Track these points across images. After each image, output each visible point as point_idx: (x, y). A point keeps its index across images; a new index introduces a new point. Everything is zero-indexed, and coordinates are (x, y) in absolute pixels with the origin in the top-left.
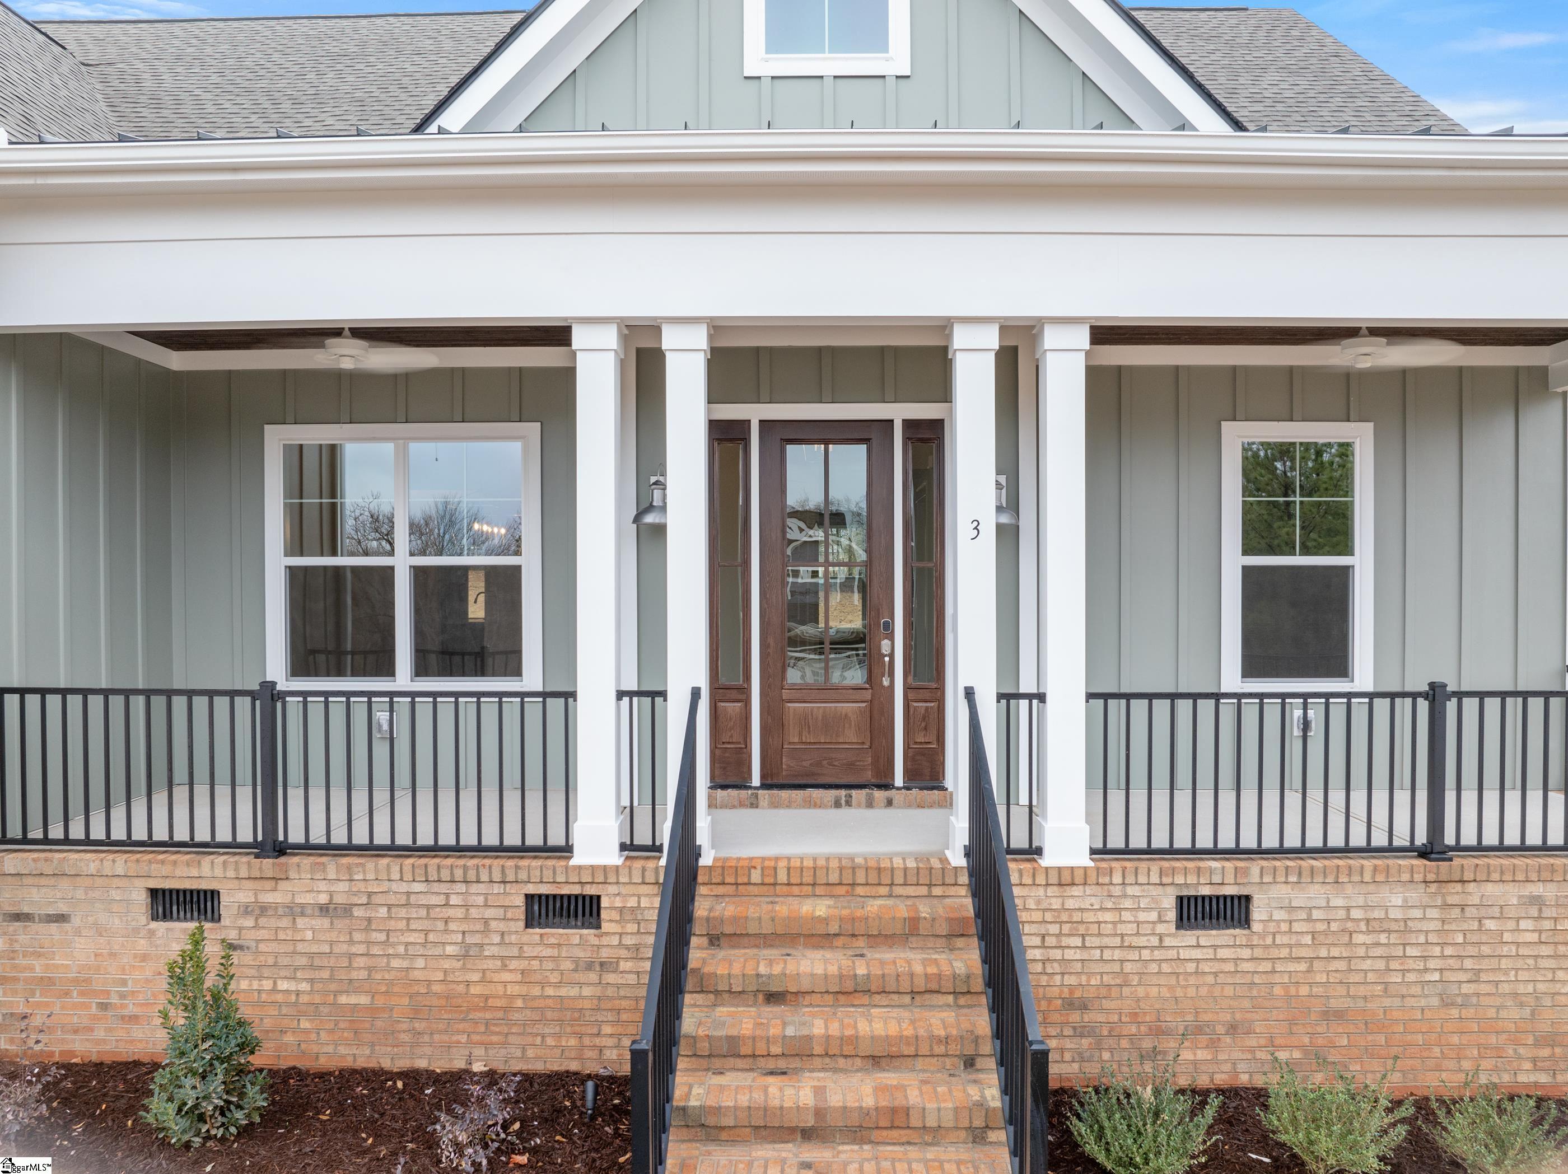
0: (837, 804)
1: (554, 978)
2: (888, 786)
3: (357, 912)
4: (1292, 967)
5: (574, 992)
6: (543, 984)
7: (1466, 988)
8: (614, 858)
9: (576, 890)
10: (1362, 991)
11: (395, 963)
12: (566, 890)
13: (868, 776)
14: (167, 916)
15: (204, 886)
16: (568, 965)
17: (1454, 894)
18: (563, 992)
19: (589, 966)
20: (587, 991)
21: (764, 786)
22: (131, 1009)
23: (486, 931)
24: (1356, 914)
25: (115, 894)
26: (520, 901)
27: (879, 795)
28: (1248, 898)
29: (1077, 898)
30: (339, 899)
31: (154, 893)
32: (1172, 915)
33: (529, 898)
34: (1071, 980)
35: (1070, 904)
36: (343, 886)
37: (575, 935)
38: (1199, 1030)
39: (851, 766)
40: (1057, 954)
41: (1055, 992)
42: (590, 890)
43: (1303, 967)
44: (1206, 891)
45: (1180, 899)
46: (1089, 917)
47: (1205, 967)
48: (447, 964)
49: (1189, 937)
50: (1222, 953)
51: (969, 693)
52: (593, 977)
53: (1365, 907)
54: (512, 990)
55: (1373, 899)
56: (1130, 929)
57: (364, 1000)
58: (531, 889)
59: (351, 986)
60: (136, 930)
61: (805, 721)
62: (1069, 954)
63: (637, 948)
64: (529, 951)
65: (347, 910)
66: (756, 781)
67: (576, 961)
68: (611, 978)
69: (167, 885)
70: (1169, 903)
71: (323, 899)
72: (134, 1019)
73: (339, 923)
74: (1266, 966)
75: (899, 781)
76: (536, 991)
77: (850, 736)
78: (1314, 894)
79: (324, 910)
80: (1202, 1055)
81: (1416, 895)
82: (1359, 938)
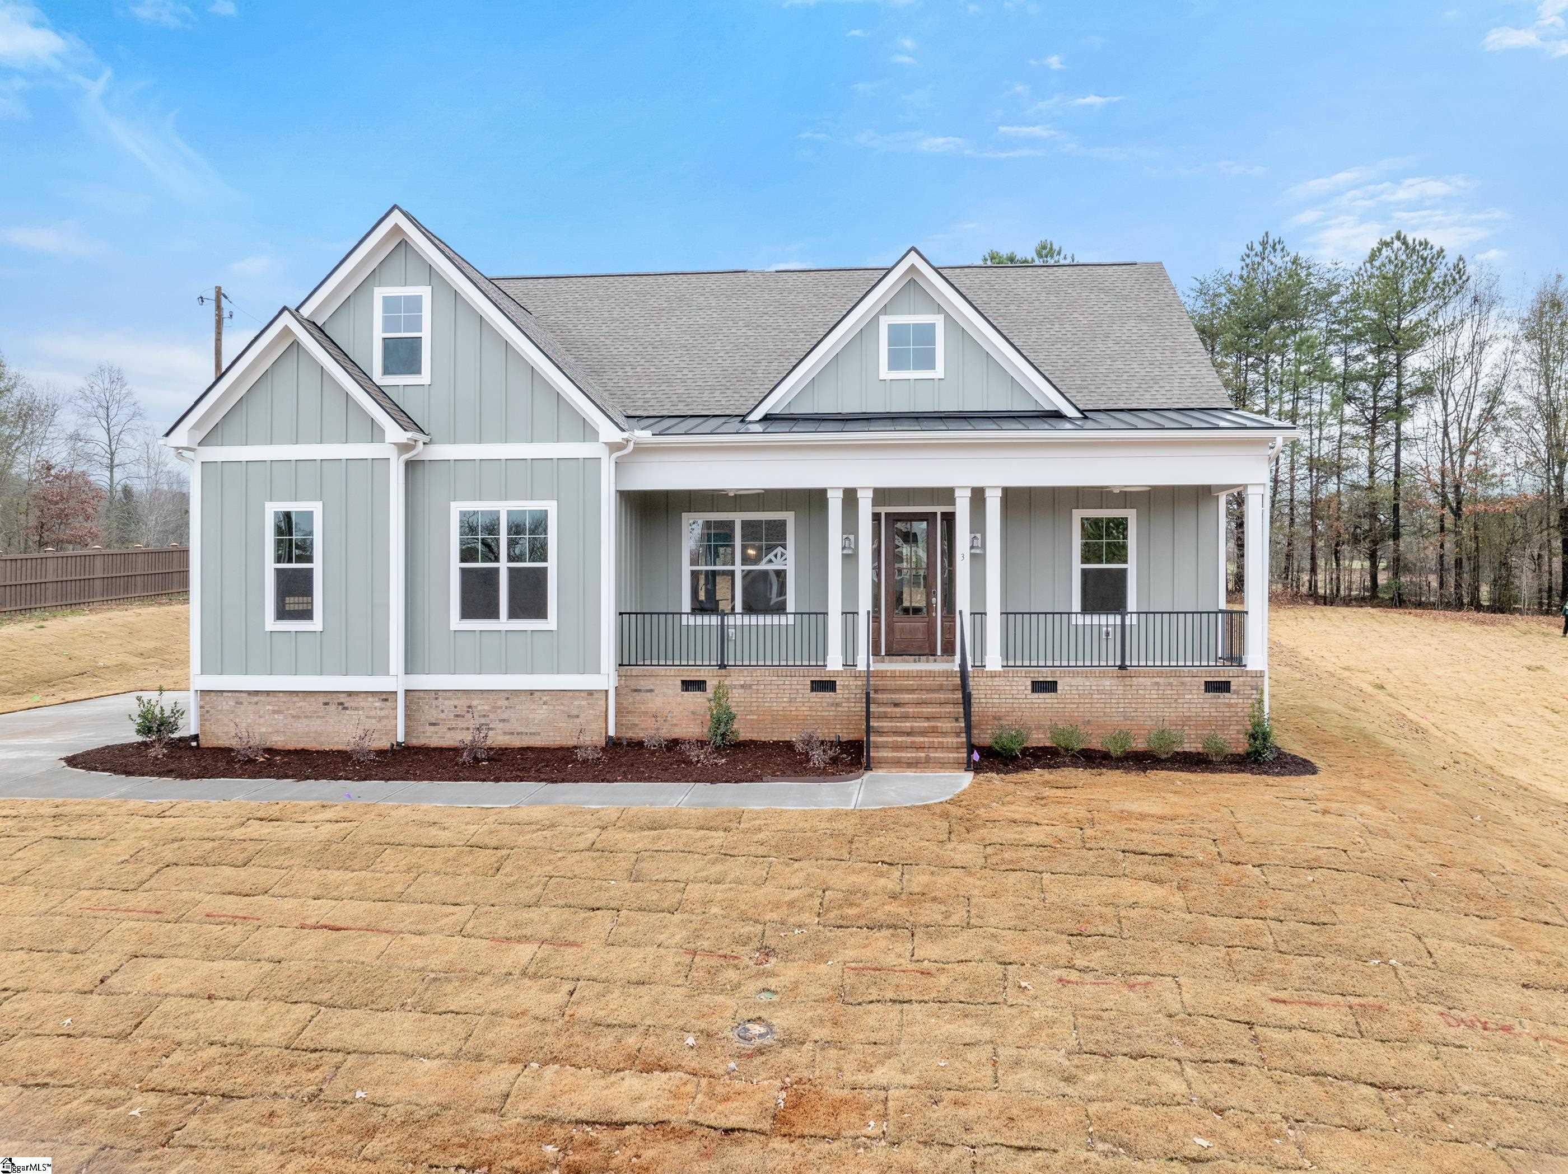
0: (915, 661)
1: (820, 709)
2: (934, 655)
3: (754, 687)
4: (1072, 706)
5: (827, 714)
6: (816, 711)
7: (1133, 714)
8: (840, 668)
9: (828, 679)
10: (1096, 714)
11: (767, 704)
12: (824, 679)
13: (927, 651)
14: (687, 690)
15: (701, 679)
16: (825, 704)
17: (1128, 680)
18: (824, 713)
19: (832, 705)
20: (831, 713)
21: (886, 655)
22: (675, 722)
23: (798, 693)
24: (1094, 688)
25: (670, 682)
26: (809, 683)
27: (931, 658)
28: (1056, 682)
29: (997, 681)
30: (748, 683)
31: (683, 682)
32: (1030, 688)
33: (812, 682)
34: (995, 710)
35: (995, 683)
36: (749, 678)
37: (827, 694)
38: (1040, 728)
39: (920, 648)
40: (990, 701)
41: (989, 714)
42: (833, 679)
43: (1075, 706)
44: (1041, 679)
45: (1033, 682)
46: (1001, 688)
47: (1042, 706)
48: (784, 705)
49: (1036, 695)
50: (1047, 701)
51: (961, 612)
52: (833, 708)
53: (1097, 685)
54: (806, 713)
55: (1099, 683)
56: (1015, 692)
57: (755, 717)
58: (813, 679)
59: (752, 712)
60: (677, 695)
61: (902, 630)
62: (995, 701)
63: (848, 698)
64: (812, 700)
65: (750, 686)
66: (883, 653)
67: (828, 703)
68: (840, 709)
69: (688, 679)
70: (1029, 683)
71: (742, 683)
72: (676, 725)
73: (748, 691)
74: (1062, 706)
75: (939, 653)
76: (814, 713)
77: (920, 636)
78: (1079, 681)
79: (742, 686)
80: (1040, 736)
81: (1115, 681)
82: (1095, 696)
